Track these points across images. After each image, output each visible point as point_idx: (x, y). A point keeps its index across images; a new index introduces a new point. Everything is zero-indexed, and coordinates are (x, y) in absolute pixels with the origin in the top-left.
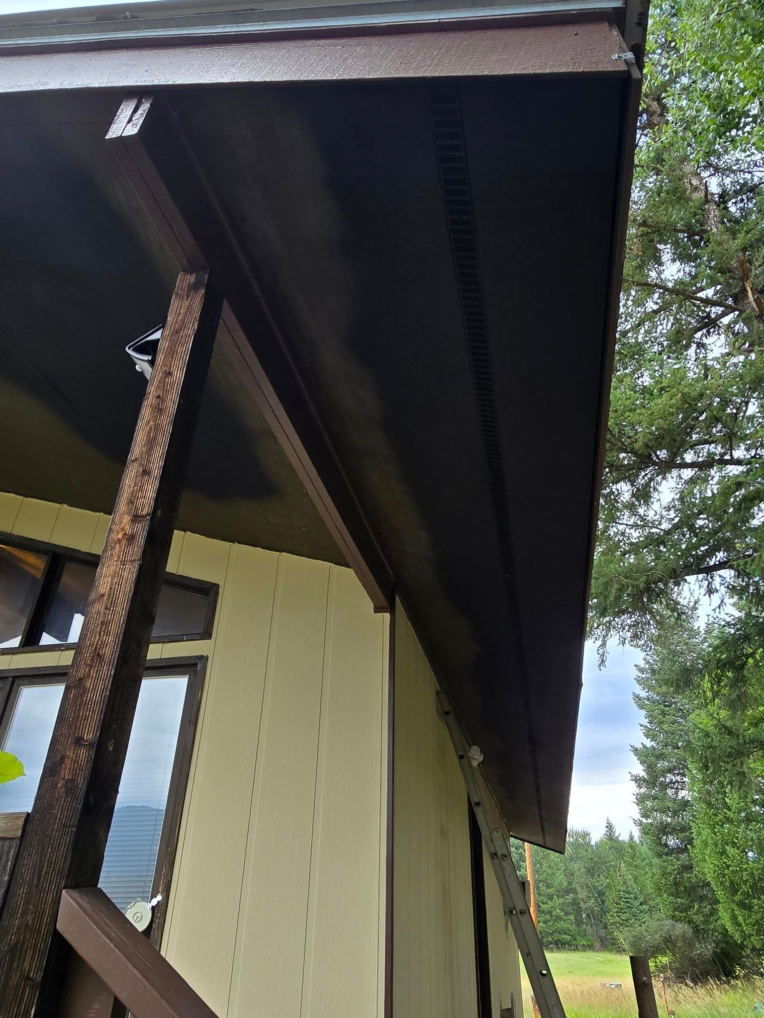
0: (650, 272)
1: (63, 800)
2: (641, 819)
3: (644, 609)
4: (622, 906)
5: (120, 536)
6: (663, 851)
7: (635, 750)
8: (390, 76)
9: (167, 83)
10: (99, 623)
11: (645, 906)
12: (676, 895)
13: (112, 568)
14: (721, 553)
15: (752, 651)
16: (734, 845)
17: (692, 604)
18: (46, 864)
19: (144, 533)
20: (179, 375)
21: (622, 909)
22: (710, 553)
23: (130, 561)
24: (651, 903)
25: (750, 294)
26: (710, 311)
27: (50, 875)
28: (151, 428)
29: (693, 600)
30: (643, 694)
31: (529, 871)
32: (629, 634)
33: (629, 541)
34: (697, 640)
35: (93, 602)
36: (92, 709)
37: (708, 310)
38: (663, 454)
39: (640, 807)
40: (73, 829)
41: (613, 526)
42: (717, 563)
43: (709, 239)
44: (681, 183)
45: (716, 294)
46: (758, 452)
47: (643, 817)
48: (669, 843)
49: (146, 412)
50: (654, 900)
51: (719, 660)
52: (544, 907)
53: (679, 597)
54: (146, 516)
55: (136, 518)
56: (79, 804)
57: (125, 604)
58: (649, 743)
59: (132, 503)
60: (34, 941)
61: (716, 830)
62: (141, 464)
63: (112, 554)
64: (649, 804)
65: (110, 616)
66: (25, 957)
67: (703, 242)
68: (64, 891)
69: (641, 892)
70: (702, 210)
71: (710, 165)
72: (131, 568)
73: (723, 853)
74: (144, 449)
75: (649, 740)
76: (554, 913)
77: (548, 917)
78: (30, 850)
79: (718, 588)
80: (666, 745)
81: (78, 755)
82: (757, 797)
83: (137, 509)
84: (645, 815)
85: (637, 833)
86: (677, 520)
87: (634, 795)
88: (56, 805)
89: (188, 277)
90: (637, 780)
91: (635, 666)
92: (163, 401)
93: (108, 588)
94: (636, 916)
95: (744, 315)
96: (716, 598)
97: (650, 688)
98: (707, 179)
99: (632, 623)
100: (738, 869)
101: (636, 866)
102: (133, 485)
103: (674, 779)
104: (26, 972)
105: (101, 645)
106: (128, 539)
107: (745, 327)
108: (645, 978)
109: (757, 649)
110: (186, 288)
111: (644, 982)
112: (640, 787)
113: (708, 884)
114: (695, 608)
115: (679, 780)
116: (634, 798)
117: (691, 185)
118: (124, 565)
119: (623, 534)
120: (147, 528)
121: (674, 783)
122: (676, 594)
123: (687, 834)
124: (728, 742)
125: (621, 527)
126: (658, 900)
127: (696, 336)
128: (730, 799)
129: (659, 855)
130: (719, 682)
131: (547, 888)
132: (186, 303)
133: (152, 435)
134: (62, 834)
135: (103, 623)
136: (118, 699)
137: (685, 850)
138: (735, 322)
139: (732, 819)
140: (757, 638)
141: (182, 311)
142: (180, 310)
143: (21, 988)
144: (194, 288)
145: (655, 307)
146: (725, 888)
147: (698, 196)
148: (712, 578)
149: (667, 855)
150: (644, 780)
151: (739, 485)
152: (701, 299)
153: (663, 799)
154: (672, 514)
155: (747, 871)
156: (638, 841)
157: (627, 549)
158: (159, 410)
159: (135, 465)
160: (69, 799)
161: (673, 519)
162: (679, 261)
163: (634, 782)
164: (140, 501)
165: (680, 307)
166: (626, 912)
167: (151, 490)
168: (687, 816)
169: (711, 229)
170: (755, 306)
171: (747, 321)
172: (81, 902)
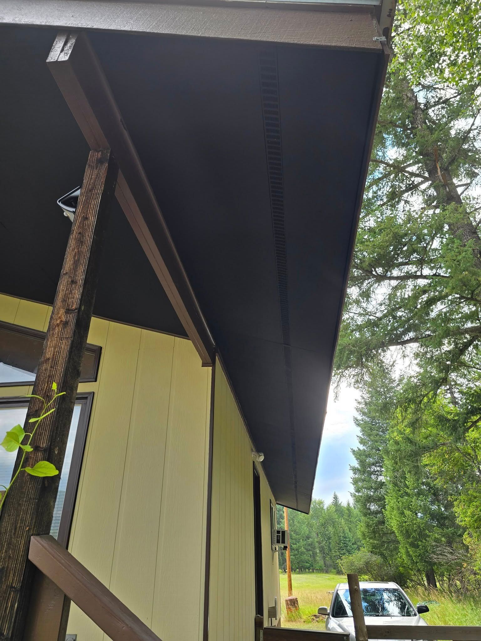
0: (378, 152)
1: (29, 483)
2: (355, 493)
3: (363, 366)
4: (341, 545)
5: (58, 322)
6: (367, 513)
7: (354, 451)
8: (235, 38)
9: (87, 27)
10: (47, 376)
11: (355, 546)
12: (374, 538)
13: (54, 342)
14: (412, 333)
15: (426, 393)
16: (409, 509)
17: (391, 363)
18: (20, 521)
19: (74, 320)
20: (93, 220)
21: (341, 547)
22: (404, 333)
23: (66, 338)
24: (359, 543)
25: (439, 170)
26: (414, 180)
27: (23, 528)
28: (75, 253)
29: (392, 361)
30: (359, 418)
31: (286, 524)
32: (353, 380)
33: (356, 323)
34: (393, 385)
35: (42, 363)
36: (45, 429)
37: (412, 179)
38: (380, 270)
39: (355, 486)
40: (36, 501)
41: (347, 314)
42: (409, 339)
43: (416, 133)
44: (401, 95)
45: (418, 169)
46: (437, 271)
47: (356, 492)
48: (371, 507)
49: (72, 243)
50: (360, 542)
51: (407, 398)
52: (294, 546)
53: (384, 358)
54: (75, 309)
55: (68, 311)
56: (39, 486)
57: (64, 365)
58: (362, 447)
59: (65, 301)
60: (14, 566)
61: (399, 500)
62: (70, 276)
63: (53, 333)
64: (360, 484)
65: (54, 372)
66: (9, 575)
67: (412, 135)
68: (32, 537)
69: (353, 537)
70: (414, 114)
71: (420, 84)
72: (67, 342)
73: (402, 513)
74: (72, 267)
75: (362, 445)
76: (300, 550)
77: (296, 552)
78: (9, 513)
79: (408, 354)
80: (372, 449)
81: (37, 456)
82: (425, 480)
83: (68, 305)
84: (358, 491)
85: (352, 501)
86: (386, 311)
87: (352, 478)
88: (24, 487)
89: (96, 154)
90: (355, 470)
91: (356, 400)
92: (83, 236)
93: (52, 354)
94: (349, 551)
95: (435, 184)
96: (407, 360)
97: (364, 414)
98: (417, 93)
99: (355, 374)
100: (411, 523)
101: (351, 521)
102: (65, 289)
103: (376, 469)
104: (10, 584)
105: (49, 390)
106: (64, 324)
107: (435, 192)
108: (356, 587)
109: (429, 392)
110: (95, 162)
111: (355, 589)
112: (355, 473)
113: (394, 532)
114: (393, 365)
115: (379, 470)
116: (351, 480)
117: (408, 97)
118: (61, 340)
119: (352, 319)
120: (76, 317)
121: (376, 472)
122: (382, 356)
123: (382, 502)
124: (410, 448)
125: (351, 315)
126: (363, 542)
127: (404, 195)
128: (409, 482)
129: (365, 515)
130: (406, 411)
131: (296, 535)
132: (96, 172)
133: (76, 258)
134: (29, 503)
135: (49, 376)
136: (61, 422)
137: (381, 512)
138: (429, 188)
139: (409, 494)
140: (430, 385)
141: (93, 176)
142: (92, 176)
143: (8, 593)
144: (100, 162)
145: (380, 176)
146: (403, 534)
147: (411, 104)
148: (405, 347)
149: (369, 514)
150: (358, 470)
151: (424, 292)
152: (408, 172)
153: (369, 481)
154: (383, 308)
155: (416, 524)
156: (352, 506)
157: (354, 328)
158: (80, 242)
159: (66, 277)
160: (33, 483)
161: (383, 311)
162: (397, 146)
163: (352, 471)
164: (70, 300)
165: (396, 177)
166: (343, 549)
167: (77, 294)
168: (383, 491)
169: (418, 127)
170: (441, 178)
171: (436, 188)
172: (42, 543)
